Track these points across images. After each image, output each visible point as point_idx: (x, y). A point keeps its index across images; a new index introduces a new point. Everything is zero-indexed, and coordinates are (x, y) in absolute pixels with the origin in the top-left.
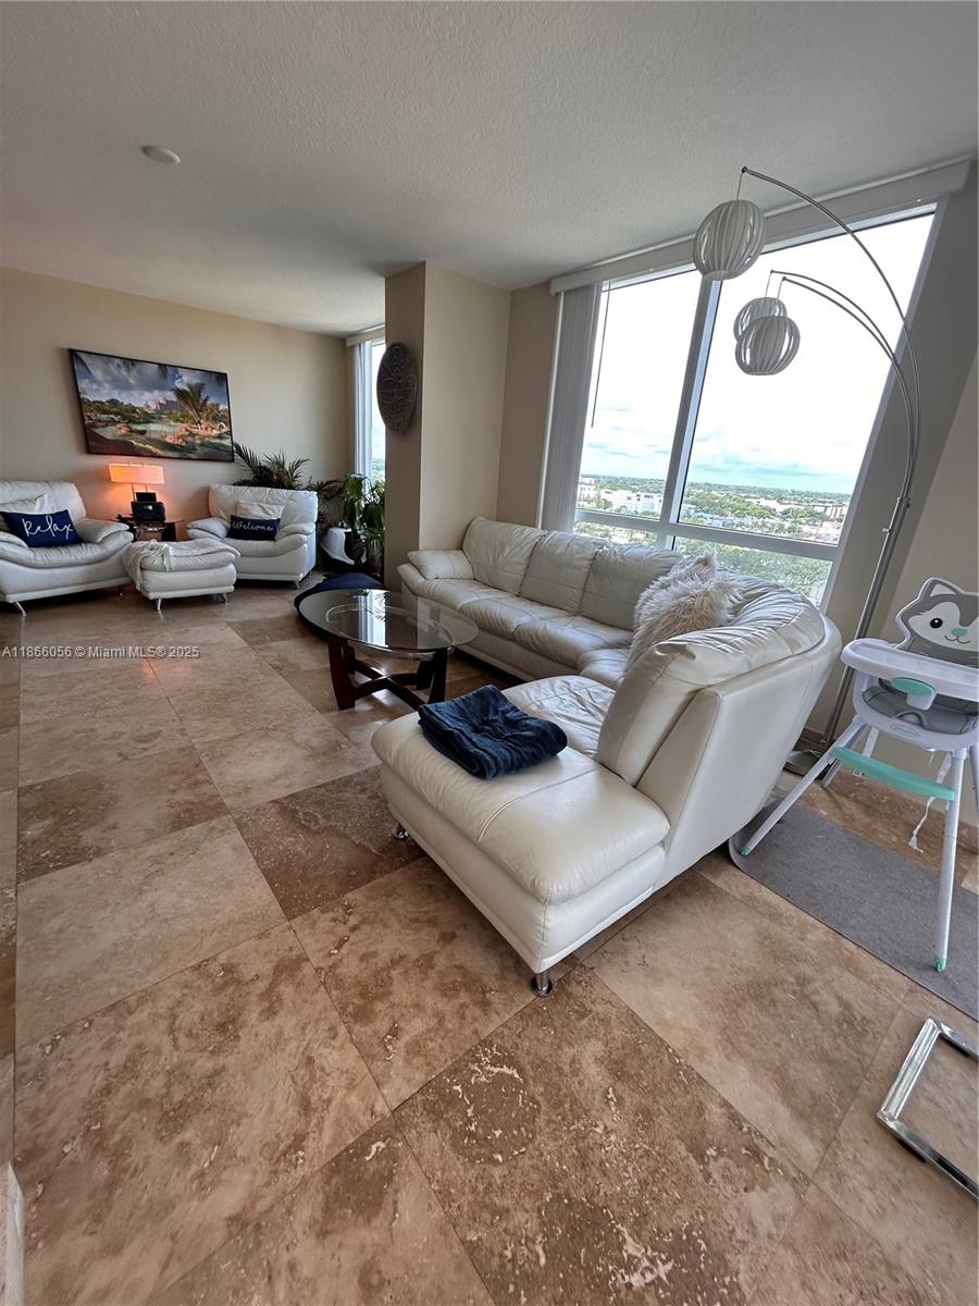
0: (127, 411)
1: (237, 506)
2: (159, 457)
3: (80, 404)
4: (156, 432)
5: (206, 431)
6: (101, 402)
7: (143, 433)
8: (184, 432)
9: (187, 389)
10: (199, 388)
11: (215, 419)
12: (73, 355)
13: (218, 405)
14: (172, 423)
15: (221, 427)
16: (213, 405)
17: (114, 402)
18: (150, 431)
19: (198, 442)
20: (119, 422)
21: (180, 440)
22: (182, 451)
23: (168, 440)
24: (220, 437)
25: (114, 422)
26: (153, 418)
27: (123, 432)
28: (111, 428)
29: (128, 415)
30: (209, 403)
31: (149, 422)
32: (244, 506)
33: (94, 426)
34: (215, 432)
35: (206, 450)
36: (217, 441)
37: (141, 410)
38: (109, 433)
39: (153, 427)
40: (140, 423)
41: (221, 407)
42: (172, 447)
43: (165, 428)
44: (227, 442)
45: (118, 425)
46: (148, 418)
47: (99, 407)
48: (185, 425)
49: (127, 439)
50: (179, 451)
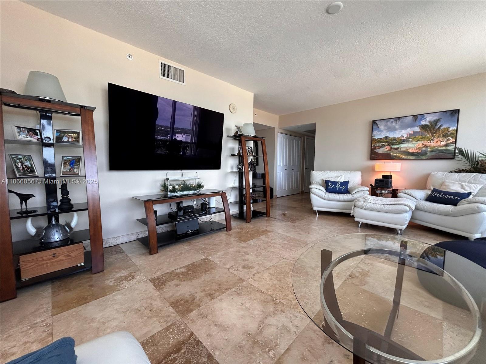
0: (391, 140)
1: (443, 184)
2: (403, 159)
3: (372, 140)
4: (404, 147)
5: (437, 143)
6: (381, 139)
7: (397, 149)
8: (421, 146)
9: (428, 124)
10: (436, 122)
11: (444, 136)
12: (374, 122)
13: (448, 128)
14: (414, 142)
15: (449, 140)
16: (444, 129)
17: (386, 138)
18: (401, 148)
19: (429, 150)
20: (386, 146)
21: (417, 150)
22: (418, 156)
23: (410, 151)
24: (446, 145)
25: (384, 146)
26: (404, 141)
27: (387, 149)
28: (382, 149)
29: (391, 142)
30: (442, 128)
31: (401, 143)
32: (447, 184)
33: (375, 149)
34: (443, 143)
35: (434, 153)
36: (444, 148)
37: (399, 138)
38: (381, 151)
39: (403, 145)
40: (397, 144)
41: (451, 129)
42: (412, 154)
43: (410, 145)
44: (452, 148)
45: (386, 147)
46: (401, 141)
47: (380, 140)
48: (422, 142)
49: (388, 152)
50: (416, 155)
